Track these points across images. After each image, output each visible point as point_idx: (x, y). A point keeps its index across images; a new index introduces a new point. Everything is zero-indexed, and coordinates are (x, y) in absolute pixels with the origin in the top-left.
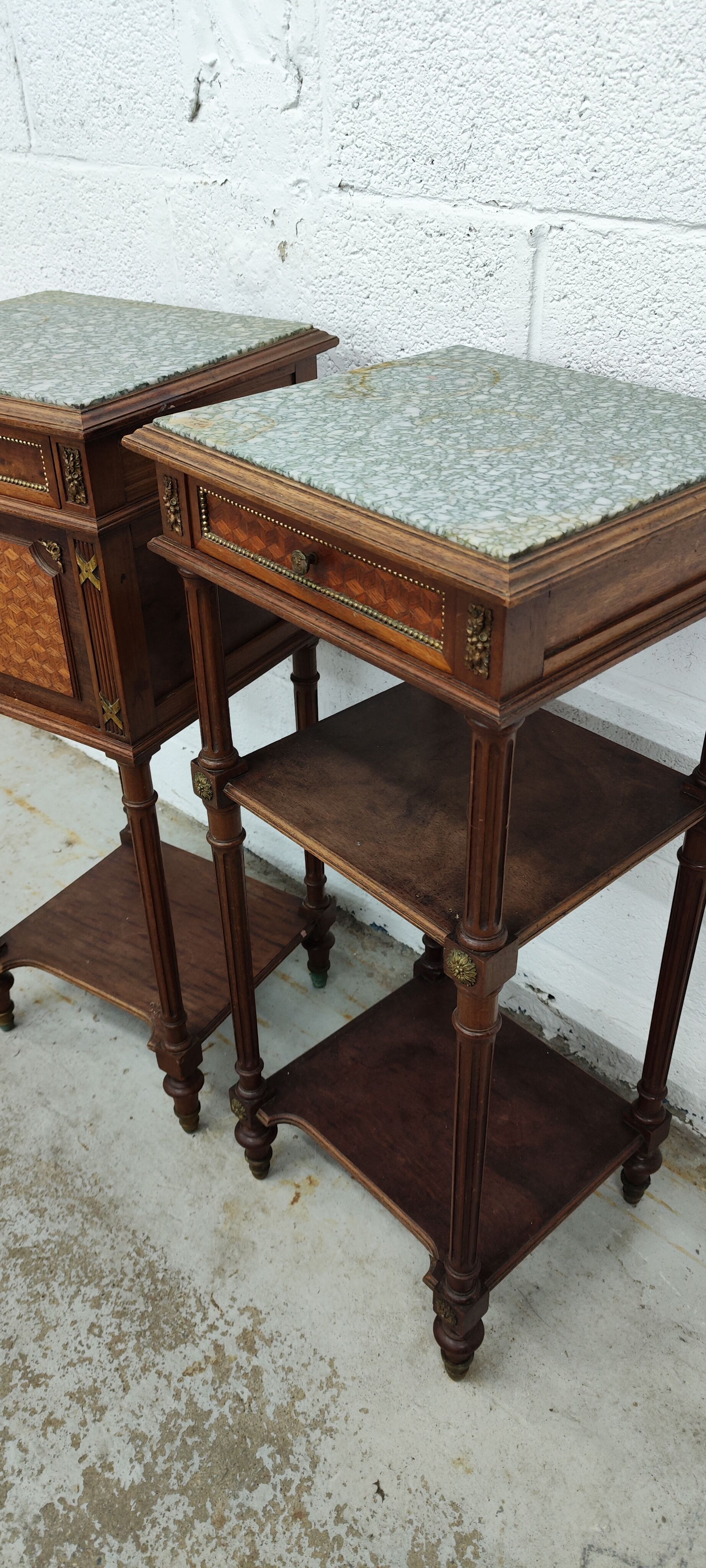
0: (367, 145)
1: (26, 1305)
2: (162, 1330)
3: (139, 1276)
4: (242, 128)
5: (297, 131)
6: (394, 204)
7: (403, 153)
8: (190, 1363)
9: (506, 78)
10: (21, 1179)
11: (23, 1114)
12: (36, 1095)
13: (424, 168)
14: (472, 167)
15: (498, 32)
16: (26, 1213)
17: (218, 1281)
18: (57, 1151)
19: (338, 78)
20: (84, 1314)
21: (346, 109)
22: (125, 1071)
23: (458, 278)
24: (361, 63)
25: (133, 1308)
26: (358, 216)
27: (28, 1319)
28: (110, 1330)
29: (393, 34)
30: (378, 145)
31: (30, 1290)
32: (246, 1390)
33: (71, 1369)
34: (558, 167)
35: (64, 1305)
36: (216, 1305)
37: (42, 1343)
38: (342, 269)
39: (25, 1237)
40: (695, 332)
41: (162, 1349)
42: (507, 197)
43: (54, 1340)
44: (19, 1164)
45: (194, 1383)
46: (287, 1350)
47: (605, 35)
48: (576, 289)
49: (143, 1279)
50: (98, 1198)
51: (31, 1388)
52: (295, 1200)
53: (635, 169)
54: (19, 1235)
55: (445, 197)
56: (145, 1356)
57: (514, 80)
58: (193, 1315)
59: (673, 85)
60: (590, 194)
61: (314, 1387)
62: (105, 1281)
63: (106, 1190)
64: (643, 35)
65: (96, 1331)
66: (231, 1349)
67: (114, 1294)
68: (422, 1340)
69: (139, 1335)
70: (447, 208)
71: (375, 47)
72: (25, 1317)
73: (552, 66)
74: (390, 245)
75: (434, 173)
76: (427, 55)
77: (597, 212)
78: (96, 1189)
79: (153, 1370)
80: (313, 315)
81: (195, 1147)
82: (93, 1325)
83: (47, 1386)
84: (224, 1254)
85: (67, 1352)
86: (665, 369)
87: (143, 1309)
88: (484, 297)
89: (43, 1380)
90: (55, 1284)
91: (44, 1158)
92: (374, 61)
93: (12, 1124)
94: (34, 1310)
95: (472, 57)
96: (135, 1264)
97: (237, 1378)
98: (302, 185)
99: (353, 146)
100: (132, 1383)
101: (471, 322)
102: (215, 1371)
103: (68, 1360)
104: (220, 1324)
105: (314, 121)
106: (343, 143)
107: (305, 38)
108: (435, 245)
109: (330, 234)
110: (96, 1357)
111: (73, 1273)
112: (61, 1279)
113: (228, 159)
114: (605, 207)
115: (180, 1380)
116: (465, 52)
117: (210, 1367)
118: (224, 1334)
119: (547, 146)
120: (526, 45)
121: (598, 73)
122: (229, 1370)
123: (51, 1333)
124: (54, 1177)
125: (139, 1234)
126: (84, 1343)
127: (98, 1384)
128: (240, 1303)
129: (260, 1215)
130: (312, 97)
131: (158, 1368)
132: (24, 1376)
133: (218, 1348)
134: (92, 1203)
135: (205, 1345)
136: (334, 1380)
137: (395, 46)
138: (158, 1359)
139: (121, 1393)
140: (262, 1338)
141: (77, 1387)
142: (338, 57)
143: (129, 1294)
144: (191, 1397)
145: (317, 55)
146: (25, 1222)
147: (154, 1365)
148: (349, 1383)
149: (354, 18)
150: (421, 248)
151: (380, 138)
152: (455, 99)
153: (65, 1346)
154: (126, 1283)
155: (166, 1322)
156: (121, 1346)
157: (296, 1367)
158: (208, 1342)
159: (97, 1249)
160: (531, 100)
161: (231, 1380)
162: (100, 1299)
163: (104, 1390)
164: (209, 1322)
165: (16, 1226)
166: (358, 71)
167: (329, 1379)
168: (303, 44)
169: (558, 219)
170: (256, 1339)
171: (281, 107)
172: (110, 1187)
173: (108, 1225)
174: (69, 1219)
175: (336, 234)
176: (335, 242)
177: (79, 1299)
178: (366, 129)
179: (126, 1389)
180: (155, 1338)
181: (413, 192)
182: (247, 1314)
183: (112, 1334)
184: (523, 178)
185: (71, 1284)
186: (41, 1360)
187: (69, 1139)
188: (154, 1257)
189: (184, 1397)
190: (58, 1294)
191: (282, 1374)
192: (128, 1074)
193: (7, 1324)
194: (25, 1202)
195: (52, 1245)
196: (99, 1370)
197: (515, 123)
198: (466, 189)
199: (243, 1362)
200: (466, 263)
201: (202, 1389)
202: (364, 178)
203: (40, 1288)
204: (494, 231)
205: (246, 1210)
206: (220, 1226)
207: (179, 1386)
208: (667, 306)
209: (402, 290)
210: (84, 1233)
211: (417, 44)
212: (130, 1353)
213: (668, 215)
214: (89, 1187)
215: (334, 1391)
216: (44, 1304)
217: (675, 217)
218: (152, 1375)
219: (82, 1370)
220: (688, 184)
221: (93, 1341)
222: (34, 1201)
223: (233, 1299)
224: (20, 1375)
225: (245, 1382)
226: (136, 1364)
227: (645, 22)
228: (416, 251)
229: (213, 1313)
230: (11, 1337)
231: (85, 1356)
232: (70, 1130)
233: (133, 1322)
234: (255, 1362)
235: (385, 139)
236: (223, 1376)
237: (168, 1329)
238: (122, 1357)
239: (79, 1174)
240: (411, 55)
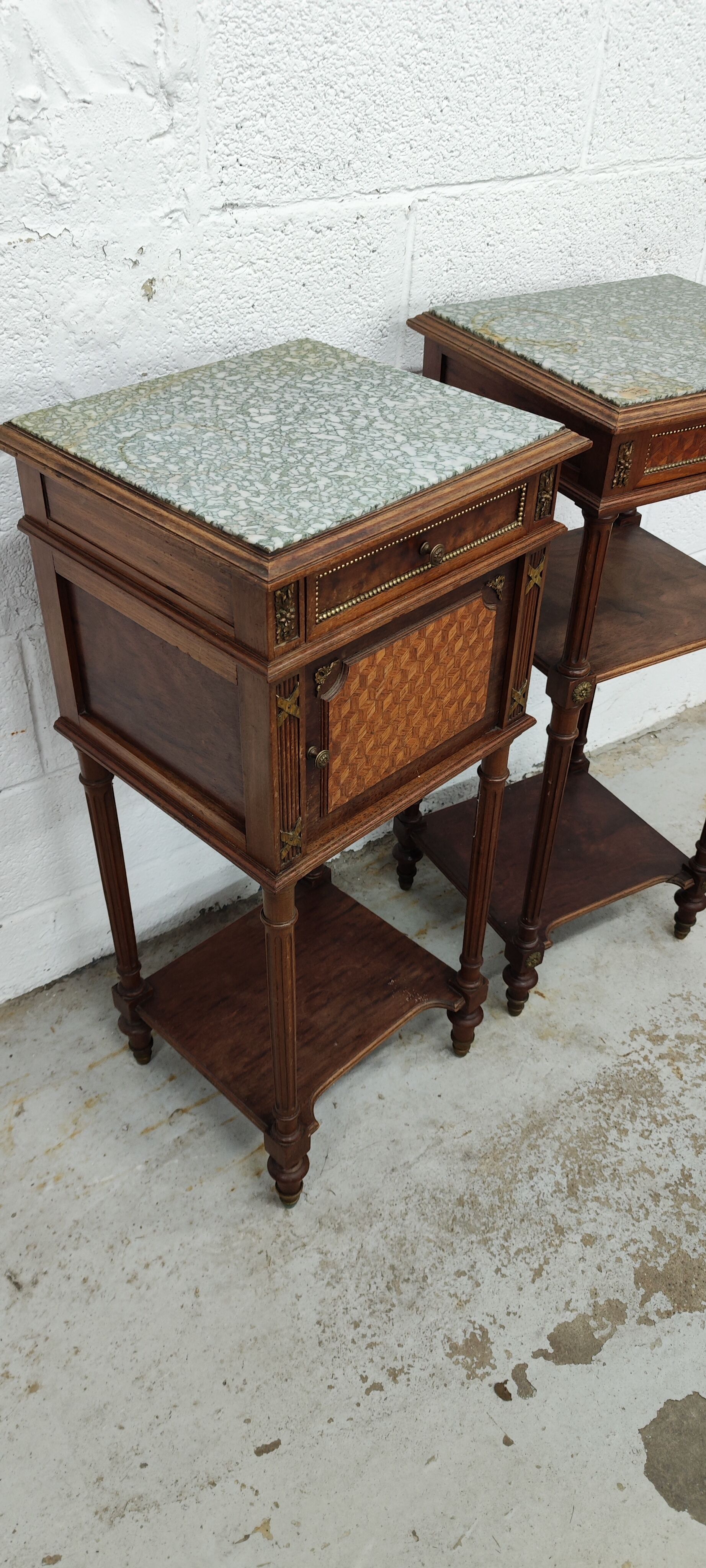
0: (254, 162)
1: (622, 1184)
2: (647, 1090)
3: (601, 1102)
4: (88, 167)
5: (169, 160)
6: (284, 212)
7: (292, 163)
8: (673, 1075)
9: (386, 88)
10: (494, 1187)
11: (417, 1186)
12: (394, 1174)
13: (312, 174)
14: (357, 165)
15: (379, 51)
16: (532, 1183)
17: (607, 1050)
18: (467, 1156)
19: (220, 102)
20: (632, 1141)
21: (228, 130)
22: (380, 1097)
23: (345, 262)
24: (247, 85)
25: (628, 1107)
26: (244, 231)
27: (635, 1182)
28: (646, 1124)
29: (282, 55)
30: (266, 160)
31: (609, 1180)
32: (692, 1045)
33: (677, 1152)
34: (426, 154)
35: (625, 1155)
36: (628, 1054)
37: (656, 1172)
38: (223, 287)
39: (557, 1184)
40: (513, 250)
41: (663, 1091)
42: (386, 184)
43: (654, 1163)
44: (477, 1188)
45: (687, 1074)
46: (663, 1018)
47: (460, 50)
48: (437, 243)
49: (604, 1099)
50: (524, 1126)
51: (693, 1181)
52: (542, 995)
53: (479, 146)
54: (554, 1188)
55: (332, 195)
56: (667, 1103)
57: (393, 89)
58: (635, 1069)
59: (502, 84)
60: (449, 170)
61: (690, 1008)
62: (604, 1124)
63: (515, 1119)
64: (485, 50)
65: (646, 1134)
66: (663, 1049)
67: (615, 1119)
68: (656, 947)
69: (650, 1104)
70: (334, 205)
71: (262, 69)
72: (633, 1184)
73: (422, 76)
74: (279, 251)
75: (322, 176)
76: (316, 73)
77: (453, 182)
78: (514, 1126)
79: (678, 1098)
80: (186, 344)
81: (480, 1052)
82: (641, 1135)
83: (690, 1169)
84: (585, 1044)
85: (664, 1155)
86: (495, 282)
87: (630, 1101)
88: (367, 271)
89: (686, 1172)
90: (604, 1162)
91: (472, 1168)
92: (262, 81)
93: (426, 1195)
94: (627, 1177)
95: (357, 72)
96: (590, 1103)
97: (684, 1049)
98: (175, 215)
99: (237, 165)
100: (688, 1113)
101: (354, 296)
102: (679, 1061)
103: (670, 1154)
104: (643, 1054)
105: (191, 147)
106: (225, 164)
107: (185, 63)
108: (324, 239)
109: (210, 256)
110: (668, 1135)
111: (595, 1147)
112: (600, 1156)
113: (65, 206)
114: (459, 177)
115: (686, 1083)
116: (351, 69)
117: (676, 1063)
118: (651, 1052)
119: (418, 138)
120: (402, 60)
121: (455, 79)
122: (678, 1053)
123: (648, 1165)
124: (496, 1159)
125: (563, 1098)
126: (656, 1142)
127: (689, 1135)
128: (628, 1040)
129: (552, 1018)
130: (189, 123)
131: (676, 1095)
132: (684, 1186)
133: (661, 1057)
134: (527, 1131)
135: (659, 1064)
136: (685, 996)
137: (284, 67)
138: (670, 1094)
139: (695, 1120)
140: (655, 1030)
141: (691, 1149)
142: (220, 81)
143: (616, 1110)
144: (697, 1077)
145: (196, 80)
146: (541, 1184)
147: (675, 1098)
148: (686, 990)
149: (239, 41)
150: (310, 245)
151: (268, 153)
152: (343, 109)
153: (658, 1155)
154: (607, 1110)
155: (641, 1087)
156: (659, 1118)
157: (676, 1015)
158: (657, 1062)
159: (574, 1129)
160: (406, 104)
161: (685, 1053)
162: (619, 1129)
163: (693, 1131)
164: (641, 1060)
165: (546, 1192)
166: (244, 92)
167: (684, 999)
168: (183, 70)
169: (424, 193)
170: (655, 1034)
171: (148, 136)
172: (513, 1116)
173: (552, 1120)
174: (542, 1148)
175: (217, 255)
176: (216, 263)
177: (618, 1144)
178: (253, 147)
179: (692, 1117)
180: (653, 1094)
181: (301, 196)
182: (636, 1036)
183: (650, 1123)
184: (399, 166)
185: (605, 1150)
186: (670, 1173)
187: (455, 1146)
188: (584, 1090)
189: (699, 1081)
190: (614, 1160)
191: (680, 1023)
192: (384, 1095)
193: (639, 1198)
194: (520, 1184)
195: (567, 1162)
196: (678, 1133)
197: (393, 124)
198: (352, 184)
199: (673, 1044)
200: (352, 247)
201: (692, 1070)
202: (251, 193)
203: (607, 1173)
204: (378, 214)
205: (546, 1026)
206: (560, 1044)
207: (690, 1084)
208: (497, 236)
209: (290, 288)
210: (559, 1138)
211: (304, 64)
212: (665, 1112)
213: (499, 174)
214: (512, 1132)
215: (692, 998)
216: (622, 1170)
217: (503, 175)
218: (682, 1100)
219: (678, 1145)
220: (511, 151)
221: (654, 1136)
222: (520, 1176)
223: (623, 1043)
224: (683, 1189)
225: (686, 1045)
226: (674, 1109)
227: (485, 41)
228: (305, 249)
229: (634, 1057)
230: (650, 1195)
231: (667, 1142)
232: (445, 1144)
233: (640, 1108)
234: (673, 1037)
235: (274, 154)
236: (683, 1057)
237: (647, 1086)
238: (668, 1117)
239: (496, 1139)
240: (300, 75)
